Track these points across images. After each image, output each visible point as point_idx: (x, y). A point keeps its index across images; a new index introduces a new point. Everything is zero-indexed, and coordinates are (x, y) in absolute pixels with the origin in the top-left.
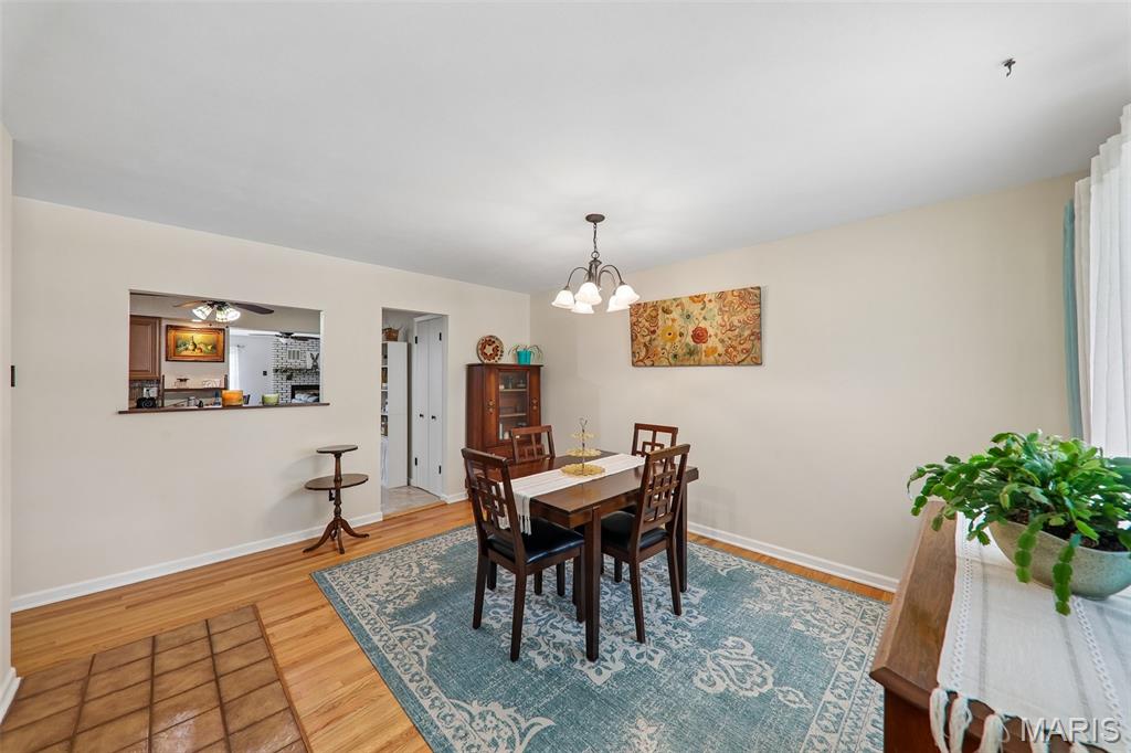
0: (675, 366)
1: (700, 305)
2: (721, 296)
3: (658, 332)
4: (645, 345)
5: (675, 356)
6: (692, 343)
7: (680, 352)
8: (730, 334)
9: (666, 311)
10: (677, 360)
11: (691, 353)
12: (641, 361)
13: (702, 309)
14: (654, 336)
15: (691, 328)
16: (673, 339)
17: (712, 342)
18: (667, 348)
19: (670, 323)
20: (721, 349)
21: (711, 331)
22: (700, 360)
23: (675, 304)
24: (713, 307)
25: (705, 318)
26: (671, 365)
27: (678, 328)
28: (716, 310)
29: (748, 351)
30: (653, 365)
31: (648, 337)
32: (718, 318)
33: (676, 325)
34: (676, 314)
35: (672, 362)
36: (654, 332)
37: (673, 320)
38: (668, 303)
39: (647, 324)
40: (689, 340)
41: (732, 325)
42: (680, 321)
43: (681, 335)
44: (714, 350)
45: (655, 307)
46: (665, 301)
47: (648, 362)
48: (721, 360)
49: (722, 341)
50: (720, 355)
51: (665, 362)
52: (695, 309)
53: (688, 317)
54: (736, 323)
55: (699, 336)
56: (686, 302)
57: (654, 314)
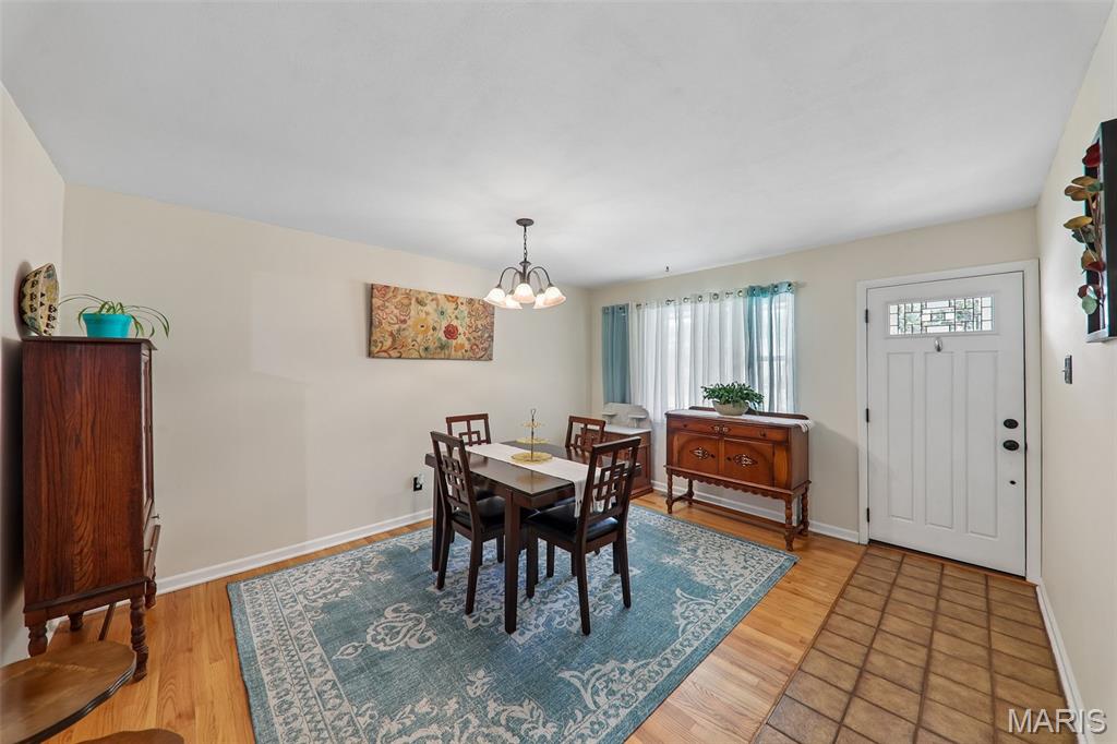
0: (426, 358)
1: (454, 305)
2: (471, 301)
3: (409, 322)
4: (391, 334)
5: (426, 349)
6: (444, 339)
7: (432, 346)
8: (475, 334)
9: (420, 302)
10: (428, 354)
11: (442, 347)
12: (385, 351)
13: (456, 309)
14: (404, 326)
15: (444, 324)
16: (426, 332)
17: (461, 339)
18: (418, 340)
19: (424, 315)
20: (467, 346)
21: (461, 330)
22: (449, 355)
23: (430, 298)
24: (464, 309)
25: (457, 318)
26: (421, 358)
27: (432, 322)
28: (466, 312)
29: (486, 349)
30: (400, 357)
31: (397, 326)
32: (467, 320)
33: (429, 318)
34: (430, 308)
35: (423, 354)
36: (404, 322)
37: (427, 314)
38: (423, 295)
39: (396, 311)
40: (441, 335)
41: (476, 327)
42: (434, 316)
43: (434, 329)
44: (462, 346)
45: (408, 295)
46: (420, 292)
47: (393, 353)
48: (467, 355)
49: (469, 339)
50: (466, 351)
51: (415, 354)
52: (449, 307)
53: (442, 313)
54: (479, 326)
55: (451, 332)
56: (442, 301)
57: (406, 302)
